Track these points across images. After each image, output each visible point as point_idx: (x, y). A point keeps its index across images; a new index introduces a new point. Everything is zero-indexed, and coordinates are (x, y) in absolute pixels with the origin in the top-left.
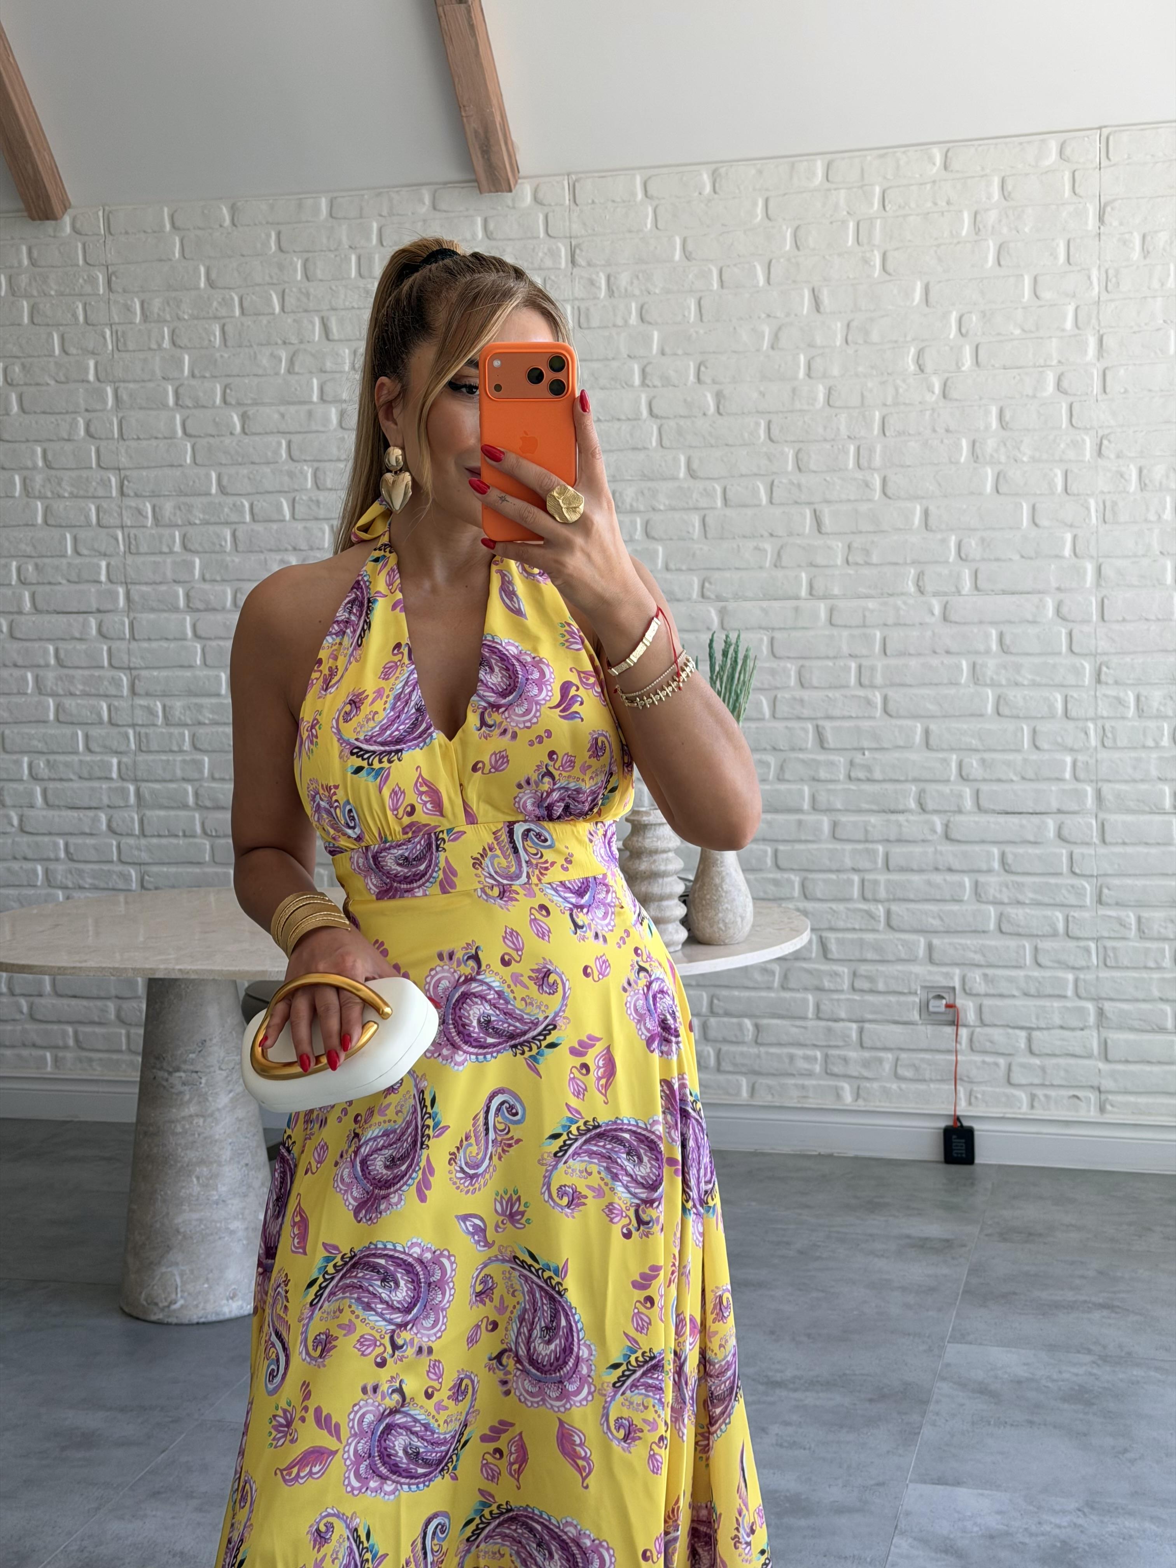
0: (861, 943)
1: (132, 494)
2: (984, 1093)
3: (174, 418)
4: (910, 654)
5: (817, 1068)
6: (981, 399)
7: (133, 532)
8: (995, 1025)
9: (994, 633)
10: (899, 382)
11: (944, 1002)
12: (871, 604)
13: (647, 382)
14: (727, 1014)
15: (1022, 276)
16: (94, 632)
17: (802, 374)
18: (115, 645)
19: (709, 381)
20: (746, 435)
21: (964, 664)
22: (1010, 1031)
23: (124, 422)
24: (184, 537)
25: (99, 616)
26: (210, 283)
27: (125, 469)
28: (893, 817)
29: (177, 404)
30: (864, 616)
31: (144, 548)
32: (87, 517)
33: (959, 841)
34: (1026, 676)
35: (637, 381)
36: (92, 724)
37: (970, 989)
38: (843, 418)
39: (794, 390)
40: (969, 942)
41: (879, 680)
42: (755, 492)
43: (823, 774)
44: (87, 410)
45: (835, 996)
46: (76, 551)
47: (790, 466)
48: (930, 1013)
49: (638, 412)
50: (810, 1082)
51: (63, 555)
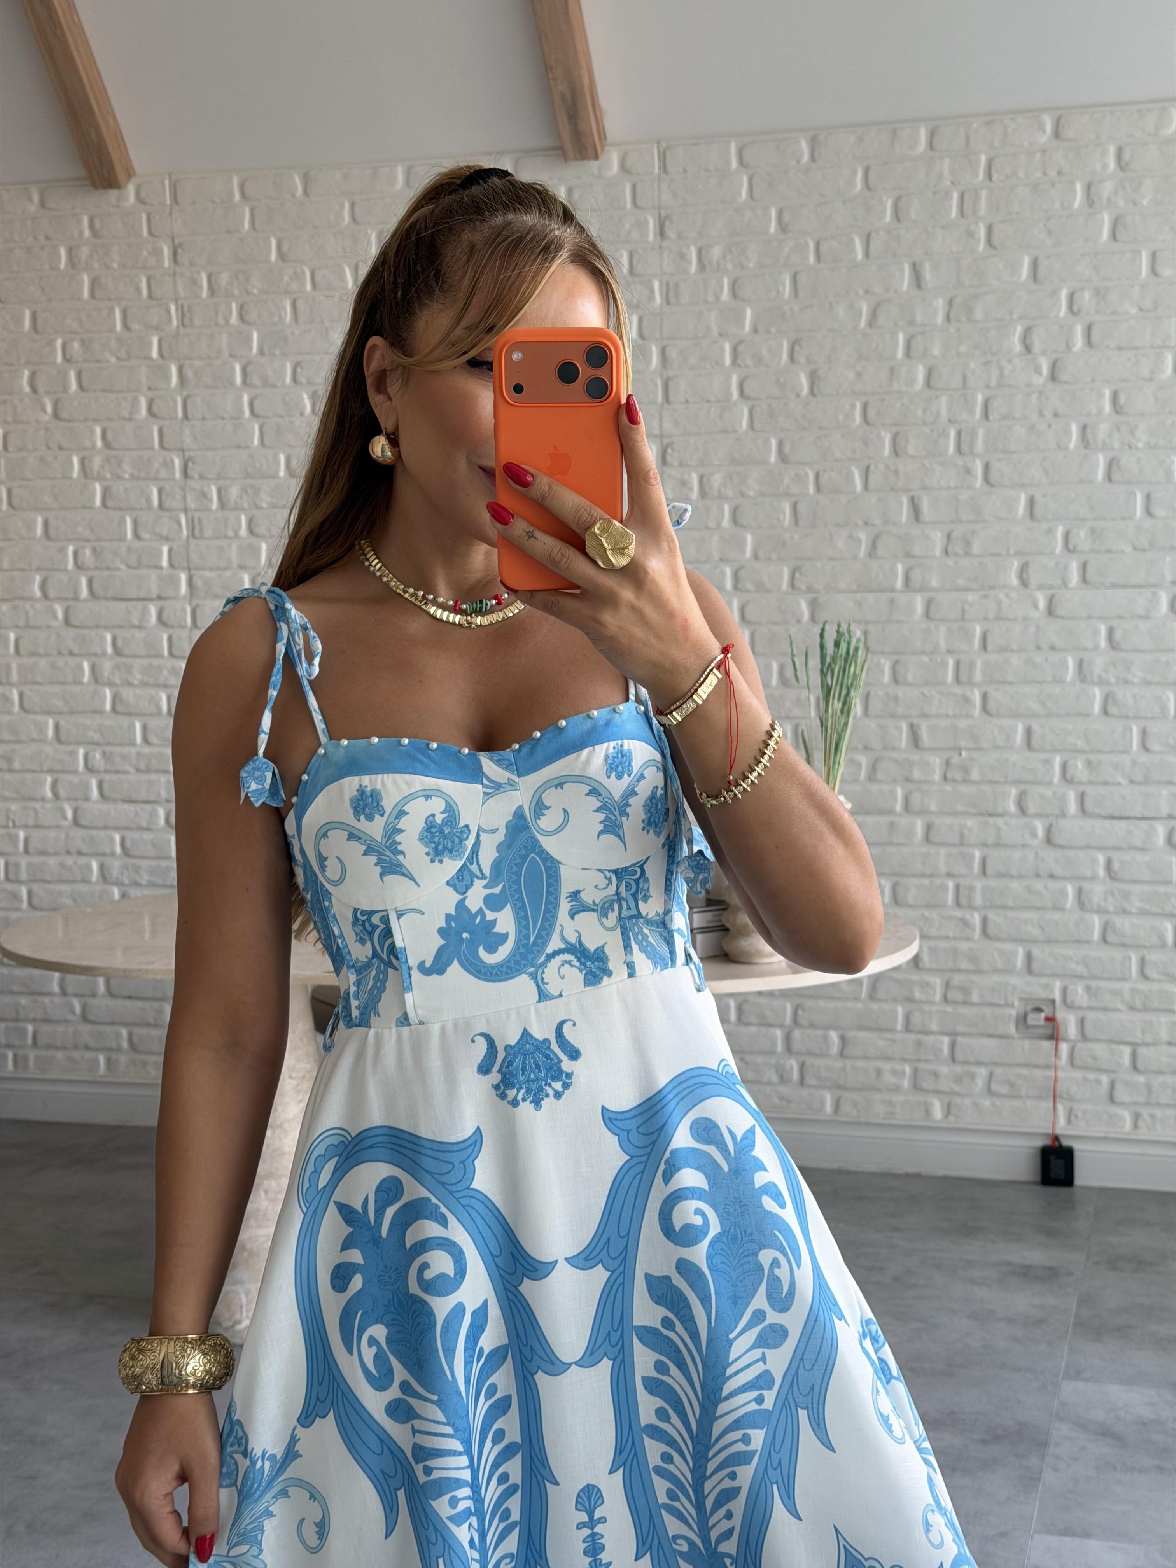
0: (955, 952)
1: (196, 476)
2: (1084, 1112)
3: (241, 397)
4: (1012, 651)
5: (906, 1083)
6: (1093, 381)
7: (197, 515)
8: (1099, 1041)
9: (1103, 629)
10: (1004, 363)
11: (1043, 1015)
12: (971, 597)
13: (739, 361)
14: (812, 1025)
15: (1140, 252)
16: (153, 619)
17: (900, 353)
18: (176, 633)
19: (802, 360)
20: (841, 417)
21: (1071, 662)
22: (1114, 1047)
23: (189, 403)
24: (250, 522)
25: (160, 603)
26: (282, 256)
27: (190, 450)
28: (991, 820)
29: (245, 381)
30: (964, 611)
31: (208, 533)
32: (149, 500)
33: (1062, 847)
34: (1137, 674)
35: (728, 360)
36: (151, 715)
37: (1072, 1002)
38: (944, 400)
39: (892, 370)
40: (1070, 953)
41: (978, 677)
42: (850, 478)
43: (917, 774)
44: (149, 389)
45: (926, 1008)
46: (136, 535)
47: (887, 451)
48: (1027, 1027)
49: (729, 394)
50: (898, 1098)
51: (123, 539)
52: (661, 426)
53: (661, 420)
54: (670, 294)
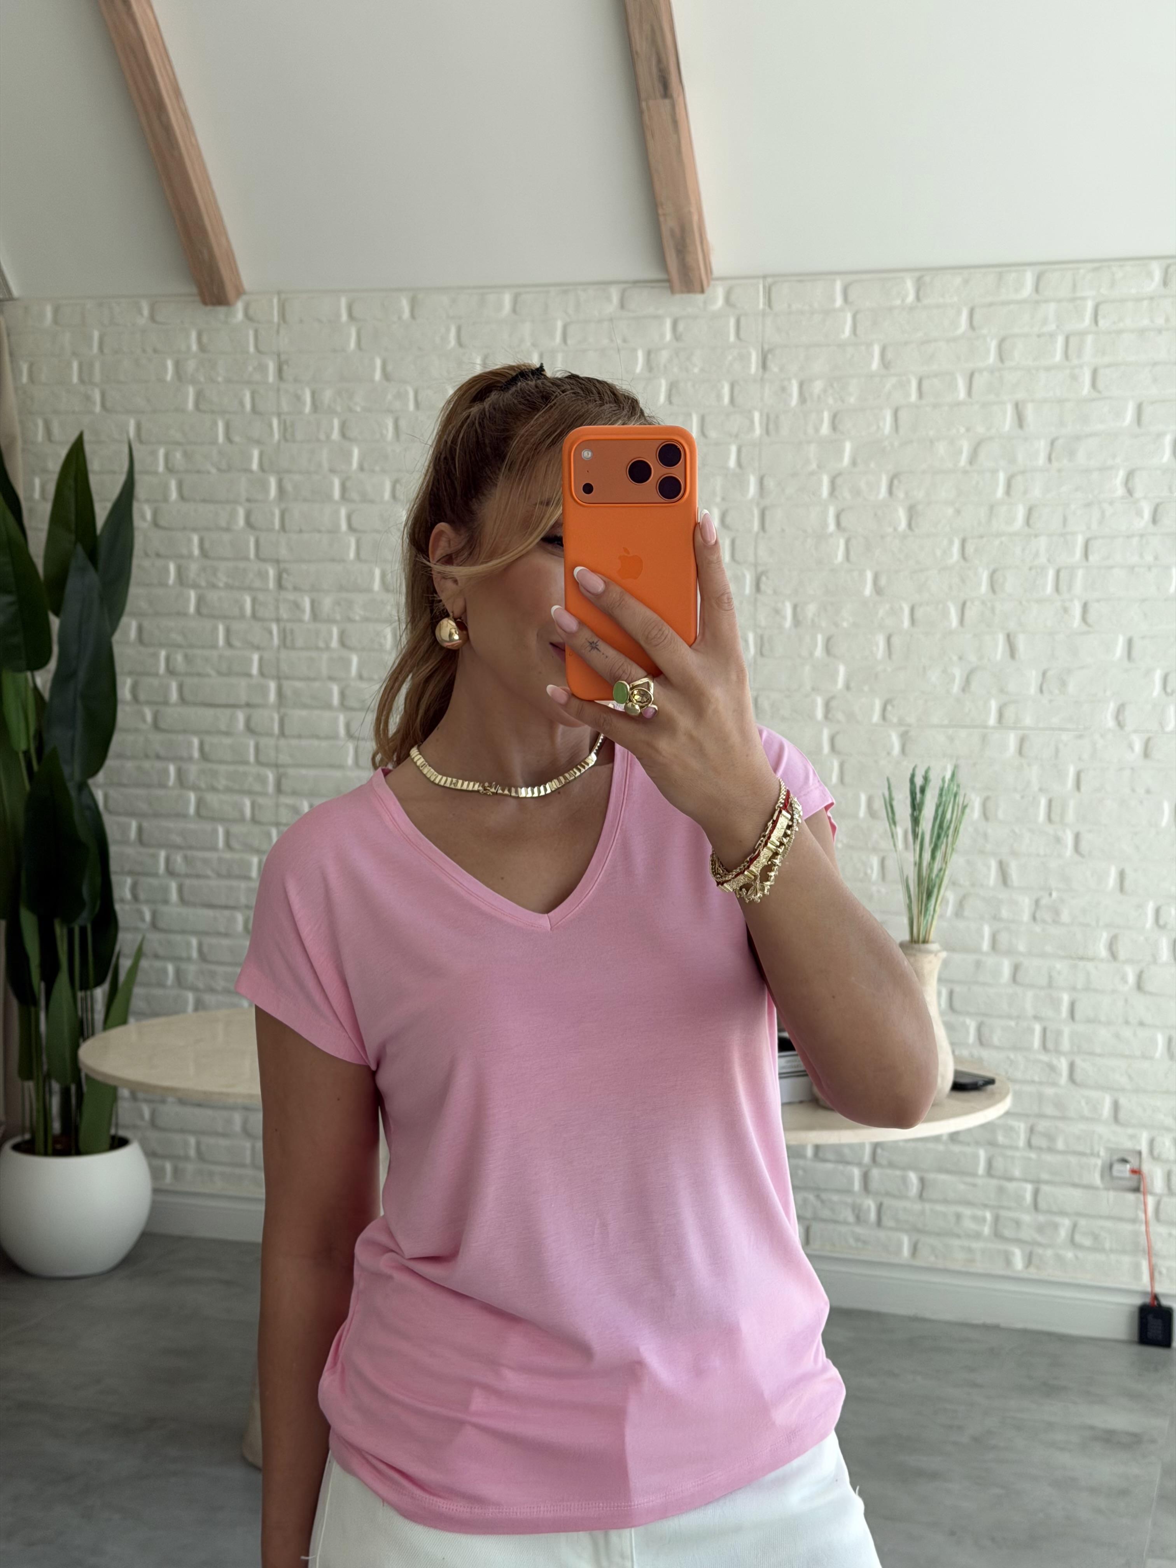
0: (1040, 1097)
1: (290, 587)
3: (339, 510)
4: (1106, 793)
5: (987, 1230)
7: (289, 625)
10: (1105, 505)
11: (1128, 1166)
12: (1065, 737)
13: (837, 494)
14: (891, 1165)
16: (241, 726)
17: (1000, 492)
18: (263, 741)
19: (901, 495)
20: (939, 553)
21: (1167, 807)
23: (286, 513)
24: (342, 635)
25: (248, 710)
26: (386, 376)
27: (284, 561)
28: (1081, 964)
29: (343, 496)
30: (1057, 750)
31: (300, 643)
32: (242, 608)
33: (1153, 994)
35: (825, 492)
36: (234, 821)
37: (1159, 1154)
38: (1043, 540)
39: (992, 508)
40: (1159, 1104)
41: (1070, 816)
42: (945, 614)
43: (1005, 913)
44: (248, 500)
45: (1009, 1153)
46: (229, 643)
47: (984, 588)
48: (1112, 1177)
49: (825, 525)
50: (976, 1245)
51: (214, 646)
52: (756, 554)
53: (756, 548)
54: (771, 424)
